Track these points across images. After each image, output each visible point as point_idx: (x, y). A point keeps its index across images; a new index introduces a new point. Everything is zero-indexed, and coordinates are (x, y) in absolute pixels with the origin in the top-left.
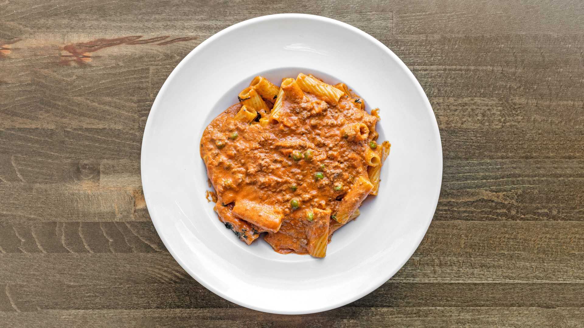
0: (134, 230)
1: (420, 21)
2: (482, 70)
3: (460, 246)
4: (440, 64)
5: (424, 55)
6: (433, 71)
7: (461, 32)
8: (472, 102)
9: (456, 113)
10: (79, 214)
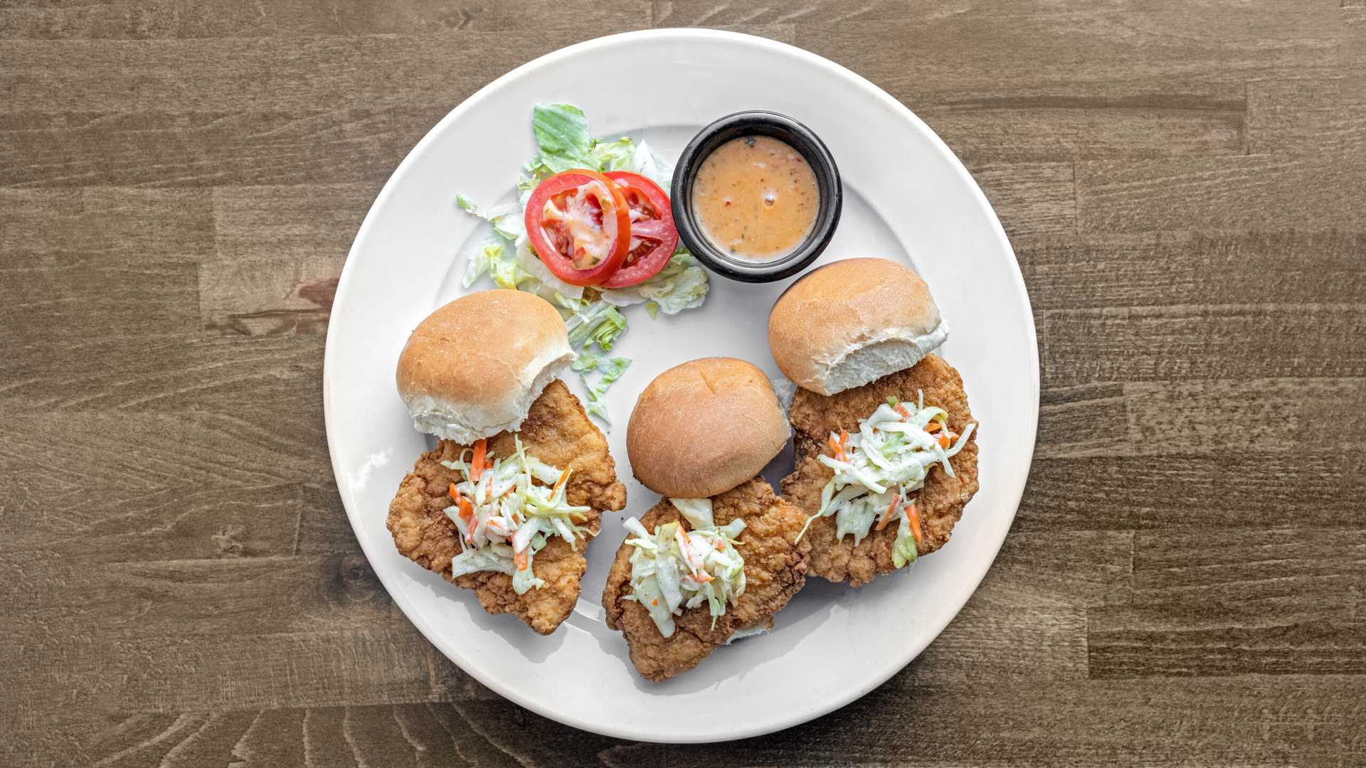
0: (474, 720)
1: (1142, 200)
2: (1294, 313)
3: (1259, 736)
4: (1192, 302)
5: (1153, 280)
6: (1176, 318)
7: (1240, 224)
8: (1274, 389)
9: (1237, 416)
10: (342, 687)
